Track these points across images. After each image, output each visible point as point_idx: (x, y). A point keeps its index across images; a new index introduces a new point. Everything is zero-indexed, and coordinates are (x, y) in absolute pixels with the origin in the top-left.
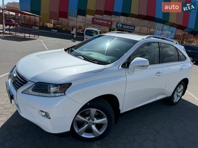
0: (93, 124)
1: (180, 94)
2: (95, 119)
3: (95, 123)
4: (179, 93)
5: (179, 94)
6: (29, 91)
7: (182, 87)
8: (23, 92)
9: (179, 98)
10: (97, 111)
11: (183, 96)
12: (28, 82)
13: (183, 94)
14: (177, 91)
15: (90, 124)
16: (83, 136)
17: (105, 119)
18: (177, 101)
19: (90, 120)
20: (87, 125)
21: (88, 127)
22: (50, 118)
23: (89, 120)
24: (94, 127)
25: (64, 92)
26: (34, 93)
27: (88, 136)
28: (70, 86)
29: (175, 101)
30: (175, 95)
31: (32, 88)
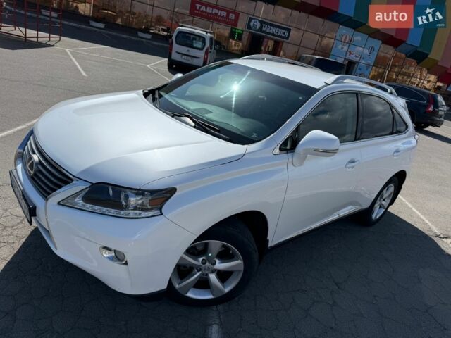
0: (213, 272)
1: (385, 203)
2: (218, 261)
3: (216, 270)
4: (384, 200)
5: (383, 202)
6: (76, 201)
7: (392, 189)
8: (61, 203)
9: (383, 210)
10: (224, 246)
11: (390, 206)
12: (72, 180)
13: (391, 203)
14: (382, 197)
15: (207, 272)
16: (190, 295)
17: (239, 262)
18: (378, 217)
19: (207, 264)
20: (199, 273)
21: (200, 278)
22: (126, 264)
23: (205, 263)
24: (213, 277)
25: (160, 209)
26: (88, 205)
27: (200, 295)
28: (173, 194)
29: (374, 216)
30: (376, 205)
31: (82, 194)
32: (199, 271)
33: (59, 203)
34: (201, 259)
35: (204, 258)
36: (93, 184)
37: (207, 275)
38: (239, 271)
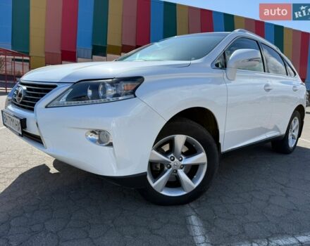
0: (181, 168)
1: (296, 135)
2: (183, 157)
4: (294, 131)
5: (294, 134)
7: (297, 121)
8: (48, 106)
9: (295, 141)
12: (56, 86)
13: (299, 135)
14: (292, 128)
16: (164, 193)
17: (202, 154)
18: (292, 146)
20: (169, 171)
23: (173, 160)
25: (134, 93)
27: (173, 193)
29: (290, 145)
31: (66, 96)
32: (169, 168)
33: (46, 107)
34: (169, 157)
35: (172, 155)
36: (75, 83)
37: (177, 171)
38: (203, 164)
